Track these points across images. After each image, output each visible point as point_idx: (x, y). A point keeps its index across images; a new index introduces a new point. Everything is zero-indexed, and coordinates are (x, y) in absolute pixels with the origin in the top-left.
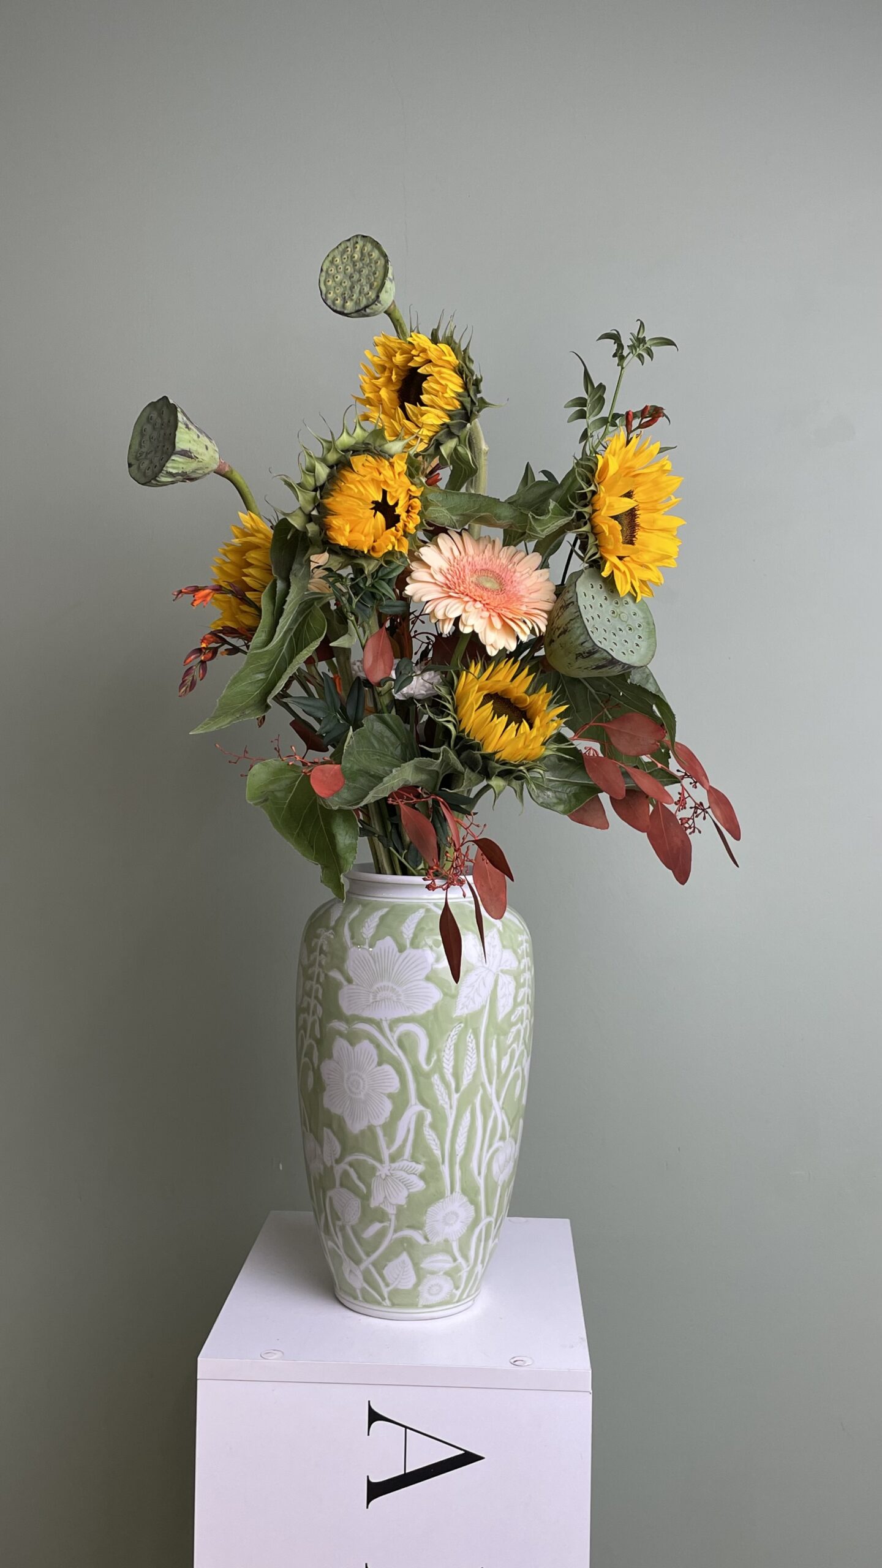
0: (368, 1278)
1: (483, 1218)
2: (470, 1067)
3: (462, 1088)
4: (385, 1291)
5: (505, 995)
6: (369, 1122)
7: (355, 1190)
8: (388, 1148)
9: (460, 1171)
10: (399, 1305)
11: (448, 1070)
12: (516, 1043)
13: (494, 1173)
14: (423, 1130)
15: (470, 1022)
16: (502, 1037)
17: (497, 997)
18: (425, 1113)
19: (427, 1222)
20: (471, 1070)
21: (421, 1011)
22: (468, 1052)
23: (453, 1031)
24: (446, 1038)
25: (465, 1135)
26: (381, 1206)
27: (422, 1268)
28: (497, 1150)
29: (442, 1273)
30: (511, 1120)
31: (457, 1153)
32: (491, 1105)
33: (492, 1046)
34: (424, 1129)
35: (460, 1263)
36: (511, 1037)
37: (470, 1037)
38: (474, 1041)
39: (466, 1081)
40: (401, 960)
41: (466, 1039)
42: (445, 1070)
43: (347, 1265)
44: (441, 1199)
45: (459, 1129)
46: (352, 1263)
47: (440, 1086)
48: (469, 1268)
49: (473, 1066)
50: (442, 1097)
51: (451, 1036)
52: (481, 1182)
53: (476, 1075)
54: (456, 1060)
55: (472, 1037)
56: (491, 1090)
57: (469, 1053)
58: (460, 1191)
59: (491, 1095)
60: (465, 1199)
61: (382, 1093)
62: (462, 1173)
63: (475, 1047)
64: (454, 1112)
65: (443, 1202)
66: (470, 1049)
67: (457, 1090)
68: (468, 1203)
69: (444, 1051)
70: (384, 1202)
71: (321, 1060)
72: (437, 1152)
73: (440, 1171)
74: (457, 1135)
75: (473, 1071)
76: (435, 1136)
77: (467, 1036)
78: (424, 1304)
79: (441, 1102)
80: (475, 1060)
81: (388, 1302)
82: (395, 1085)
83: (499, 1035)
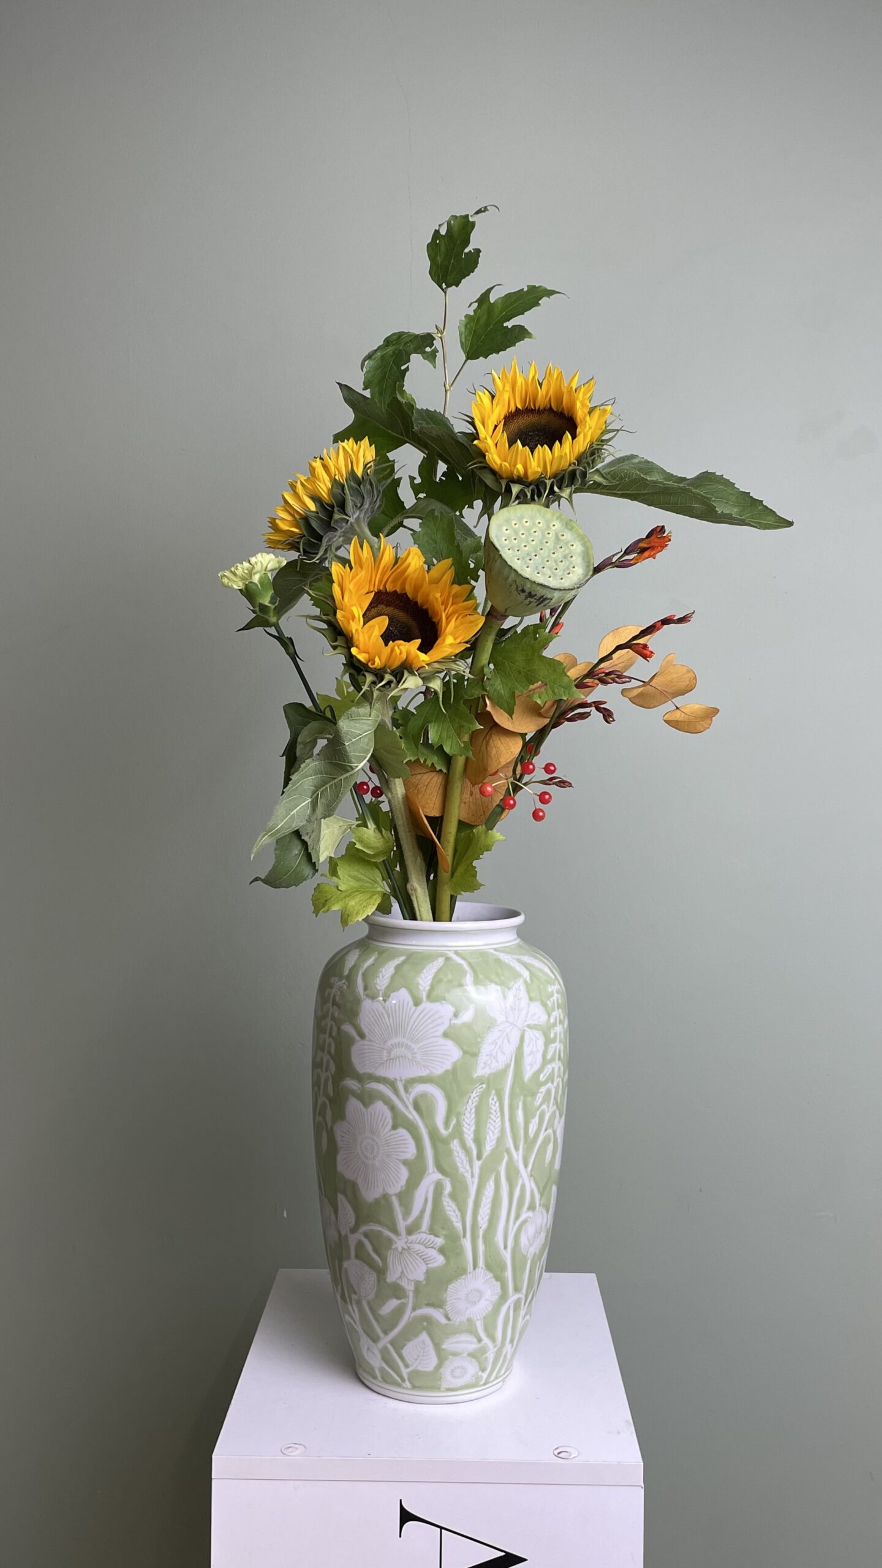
0: (386, 1358)
1: (511, 1294)
2: (493, 1132)
3: (485, 1155)
4: (405, 1372)
5: (532, 1053)
6: (384, 1190)
7: (371, 1264)
8: (404, 1219)
9: (483, 1245)
10: (420, 1388)
11: (469, 1135)
12: (546, 1104)
13: (522, 1246)
14: (442, 1201)
15: (493, 1082)
16: (529, 1099)
17: (523, 1054)
18: (444, 1183)
19: (448, 1300)
20: (494, 1135)
21: (438, 1071)
22: (491, 1115)
23: (474, 1092)
24: (466, 1100)
25: (489, 1206)
26: (398, 1281)
27: (443, 1350)
28: (525, 1221)
29: (465, 1355)
30: (541, 1190)
31: (480, 1226)
32: (518, 1172)
33: (518, 1108)
34: (443, 1198)
35: (486, 1344)
36: (539, 1098)
37: (493, 1099)
38: (497, 1104)
39: (488, 1148)
40: (417, 1013)
41: (488, 1101)
42: (466, 1136)
43: (365, 1342)
44: (462, 1275)
45: (482, 1200)
46: (370, 1341)
47: (460, 1152)
48: (495, 1349)
49: (496, 1132)
50: (463, 1164)
51: (472, 1098)
52: (507, 1256)
53: (500, 1140)
54: (478, 1124)
55: (495, 1099)
56: (518, 1157)
57: (492, 1117)
58: (484, 1267)
59: (518, 1161)
60: (490, 1275)
61: (397, 1159)
62: (486, 1246)
63: (498, 1110)
64: (476, 1180)
65: (464, 1279)
66: (493, 1112)
67: (479, 1158)
68: (493, 1279)
69: (464, 1114)
70: (401, 1277)
71: (334, 1121)
72: (458, 1225)
73: (461, 1245)
74: (480, 1206)
75: (496, 1136)
76: (454, 1207)
77: (489, 1098)
78: (447, 1387)
79: (462, 1170)
80: (499, 1124)
81: (407, 1384)
82: (411, 1151)
83: (525, 1096)
